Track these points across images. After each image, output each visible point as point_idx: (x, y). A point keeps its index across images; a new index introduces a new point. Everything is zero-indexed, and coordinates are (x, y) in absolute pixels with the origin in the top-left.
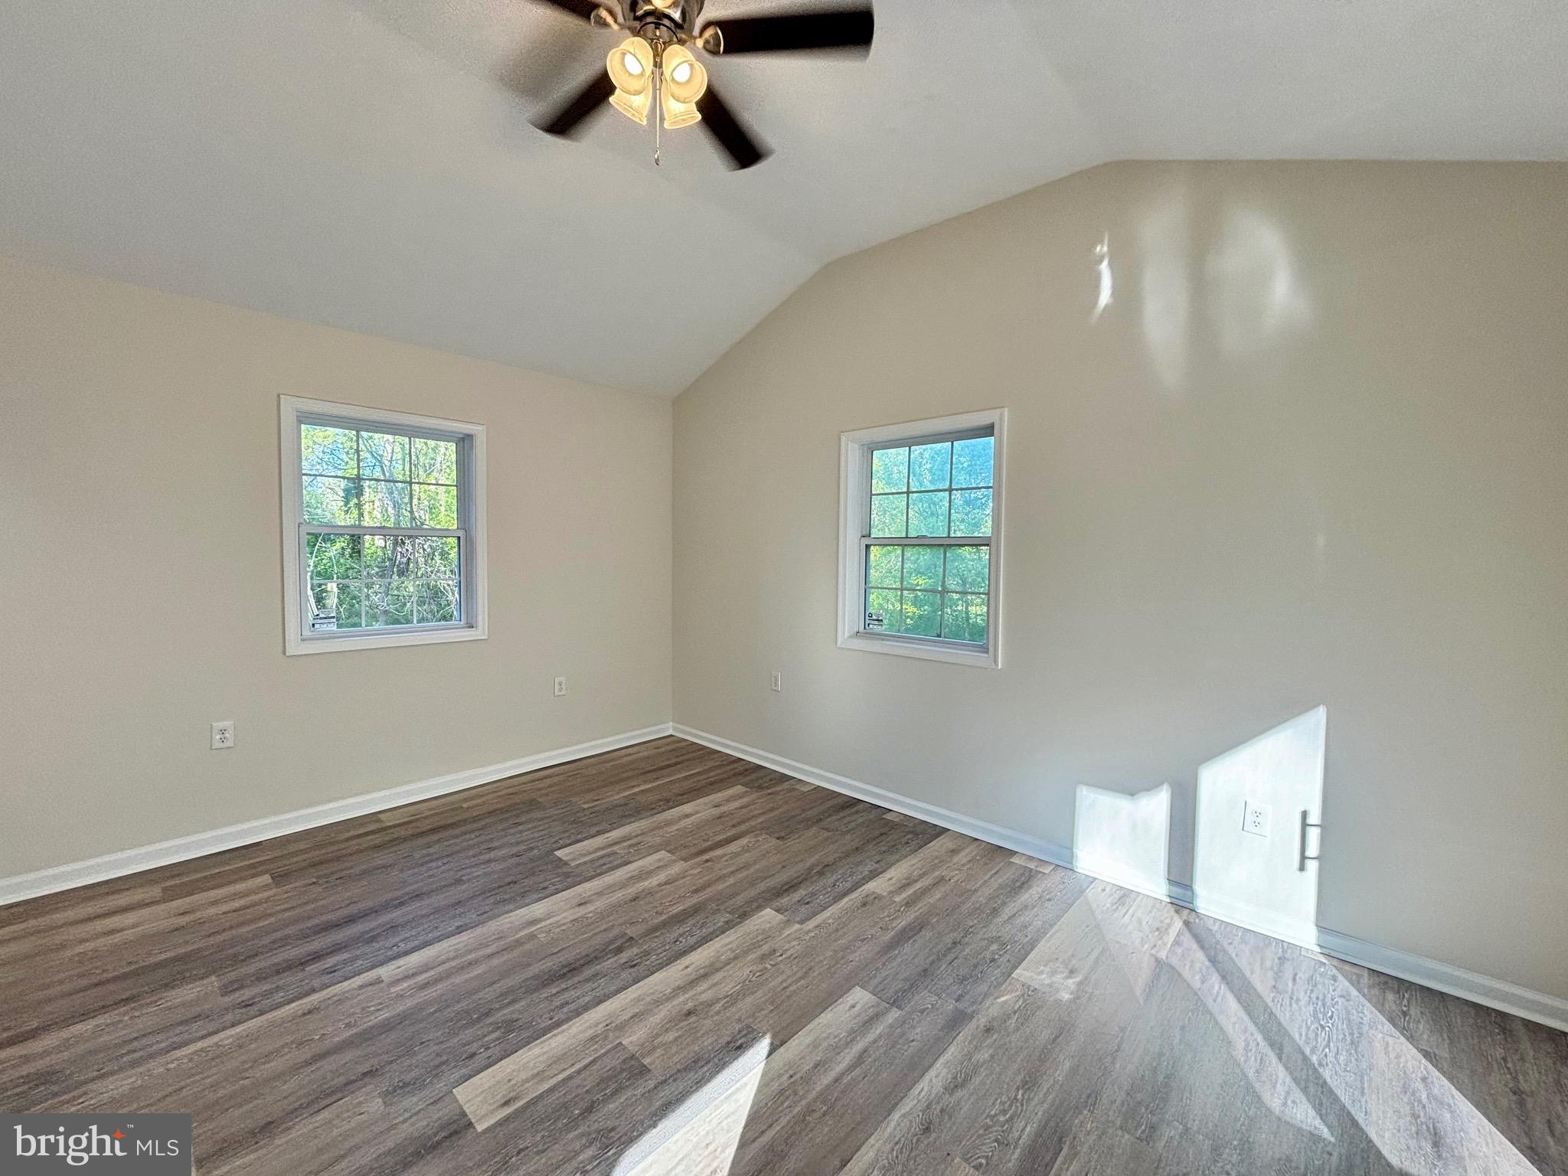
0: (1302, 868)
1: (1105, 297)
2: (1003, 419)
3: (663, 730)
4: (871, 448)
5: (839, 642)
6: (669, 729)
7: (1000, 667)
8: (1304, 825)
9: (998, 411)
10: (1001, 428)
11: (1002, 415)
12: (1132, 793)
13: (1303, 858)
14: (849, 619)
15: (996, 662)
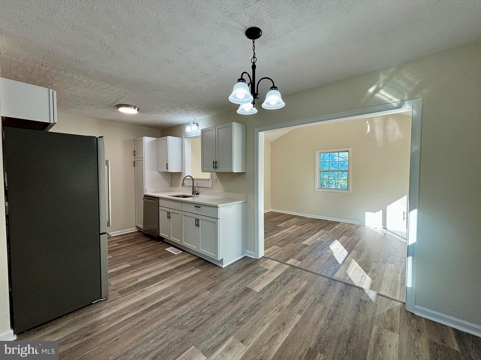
0: (404, 220)
1: (369, 130)
2: (350, 150)
3: (270, 210)
4: (321, 153)
5: (315, 190)
6: (271, 210)
7: (351, 192)
8: (404, 213)
9: (349, 148)
10: (350, 151)
11: (350, 149)
12: (375, 212)
13: (404, 218)
14: (317, 185)
15: (350, 192)
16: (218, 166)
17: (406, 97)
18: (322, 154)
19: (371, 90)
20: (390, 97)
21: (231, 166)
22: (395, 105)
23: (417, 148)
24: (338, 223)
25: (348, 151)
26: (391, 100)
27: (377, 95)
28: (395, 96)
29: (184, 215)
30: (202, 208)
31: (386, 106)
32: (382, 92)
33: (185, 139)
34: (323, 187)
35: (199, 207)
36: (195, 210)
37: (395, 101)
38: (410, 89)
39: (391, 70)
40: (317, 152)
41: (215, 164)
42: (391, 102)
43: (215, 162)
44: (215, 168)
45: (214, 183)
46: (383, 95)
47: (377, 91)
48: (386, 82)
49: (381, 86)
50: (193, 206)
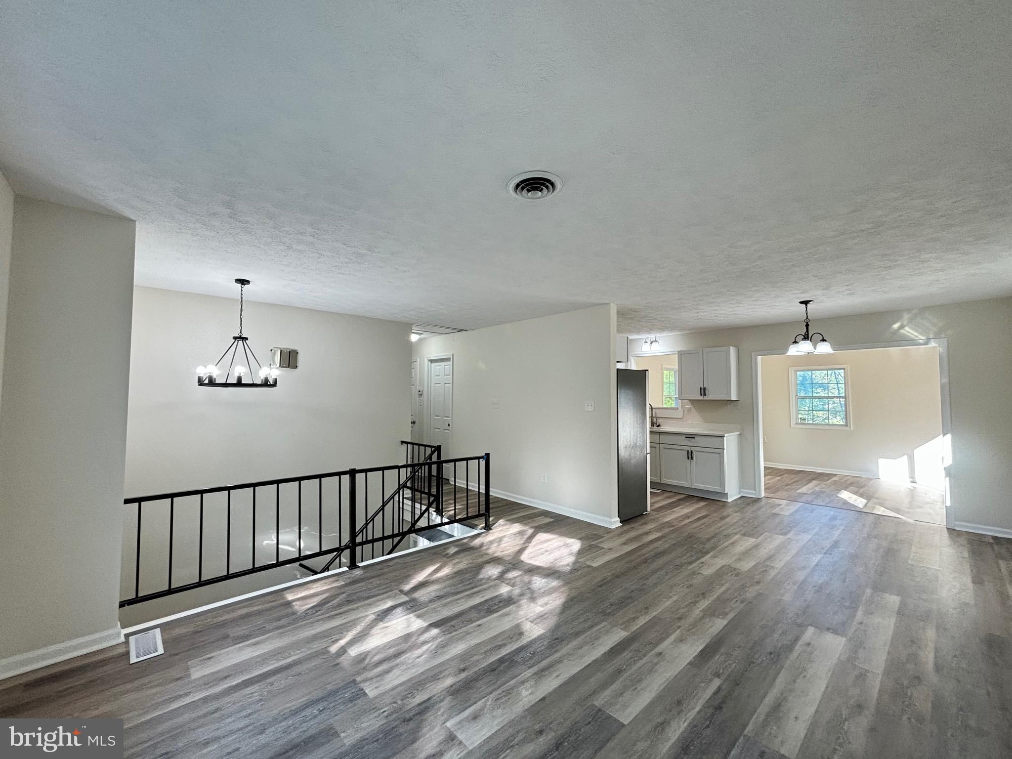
4: (797, 371)
5: (792, 426)
7: (852, 429)
9: (846, 365)
10: (847, 369)
15: (850, 428)
16: (706, 393)
17: (931, 336)
18: (798, 373)
19: (896, 326)
20: (916, 334)
21: (729, 392)
22: (921, 341)
23: (945, 380)
24: (835, 475)
25: (844, 369)
26: (916, 336)
27: (902, 331)
28: (921, 334)
29: (664, 448)
30: (697, 438)
31: (912, 342)
32: (907, 328)
33: (632, 358)
34: (803, 422)
35: (694, 438)
36: (687, 442)
37: (921, 338)
38: (935, 329)
39: (915, 311)
40: (791, 370)
41: (702, 391)
42: (917, 339)
43: (702, 388)
44: (703, 396)
45: (685, 412)
46: (909, 332)
47: (902, 327)
48: (911, 321)
49: (905, 323)
50: (683, 437)
